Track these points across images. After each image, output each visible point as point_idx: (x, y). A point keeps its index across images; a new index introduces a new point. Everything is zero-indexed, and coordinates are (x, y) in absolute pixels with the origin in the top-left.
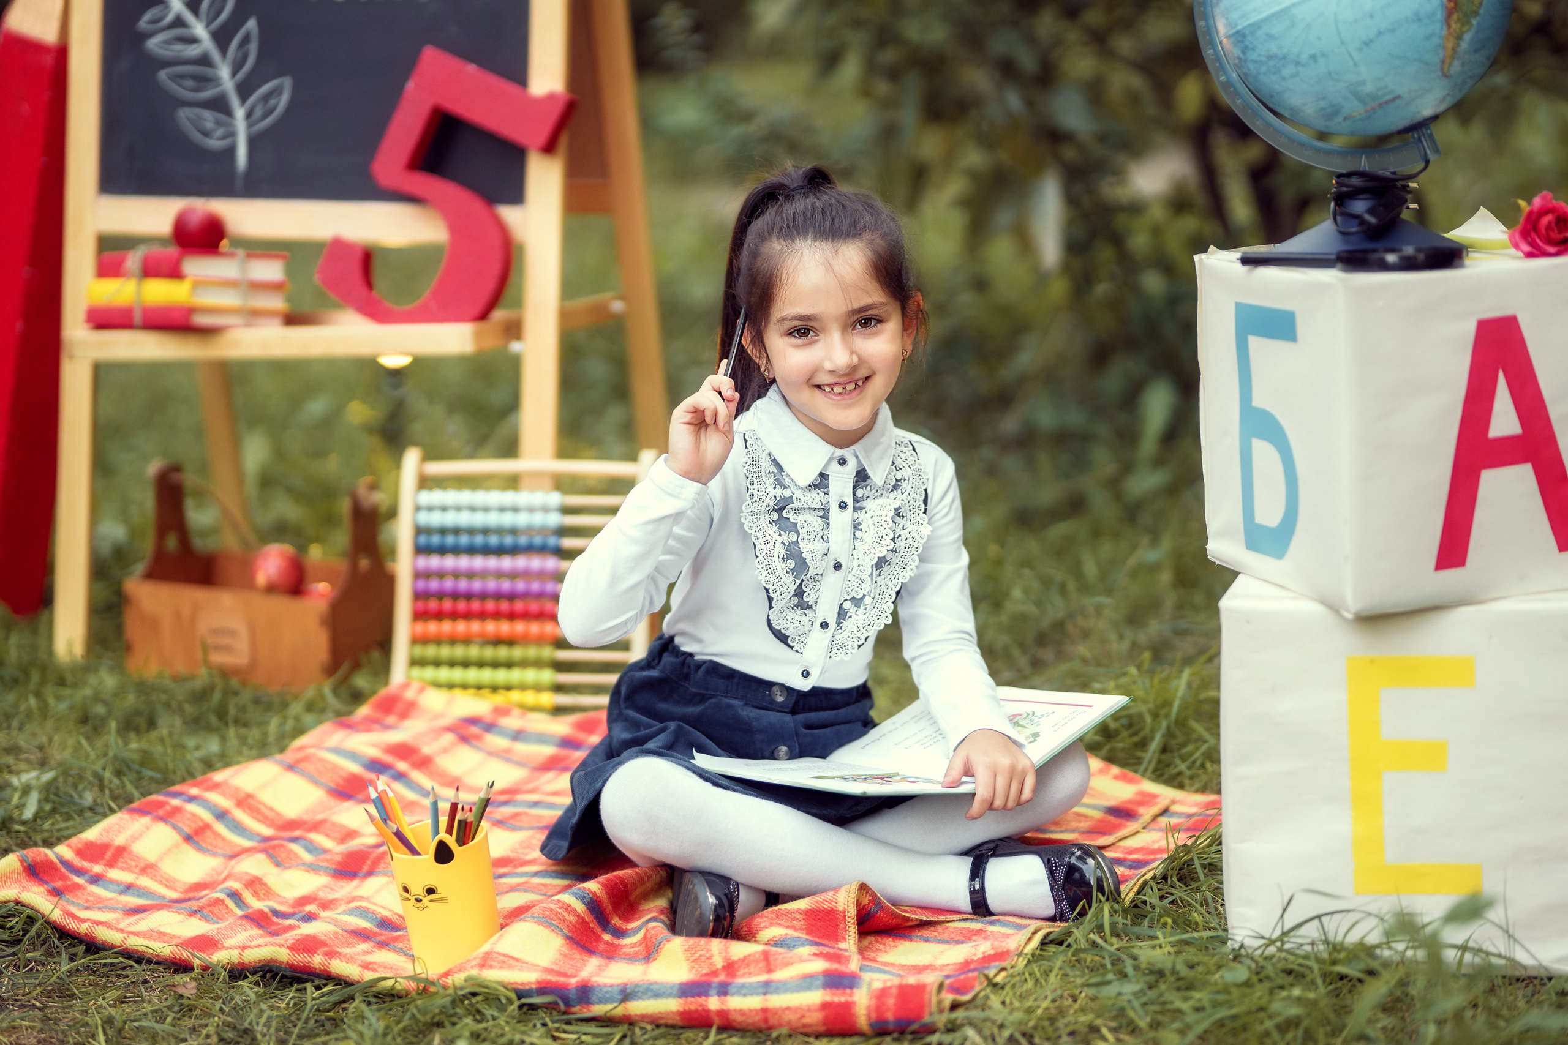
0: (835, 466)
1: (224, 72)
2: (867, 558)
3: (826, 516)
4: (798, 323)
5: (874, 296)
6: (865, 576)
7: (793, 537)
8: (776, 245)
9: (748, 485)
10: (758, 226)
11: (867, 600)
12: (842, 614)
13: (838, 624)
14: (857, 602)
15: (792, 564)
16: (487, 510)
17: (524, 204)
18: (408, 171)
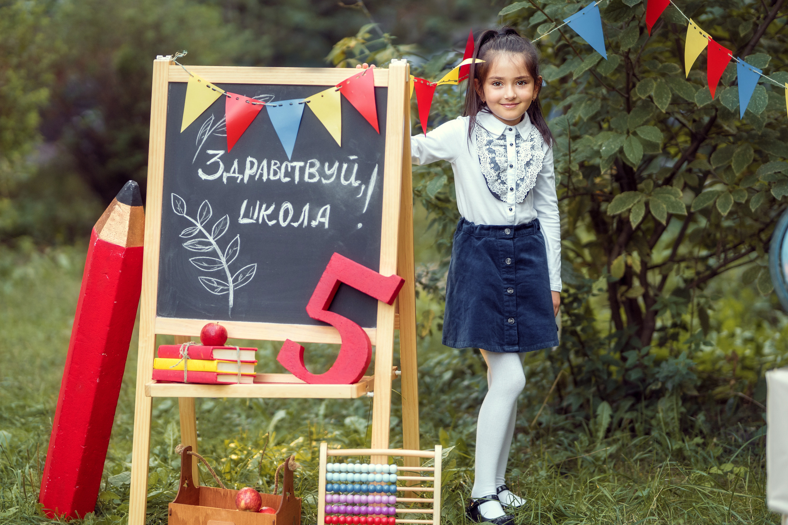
0: (508, 132)
1: (223, 260)
2: (522, 162)
3: (505, 149)
4: (496, 80)
5: (524, 74)
6: (523, 169)
7: (493, 155)
8: (492, 52)
10: (484, 46)
11: (525, 178)
12: (518, 185)
13: (517, 189)
14: (522, 180)
15: (493, 165)
16: (361, 473)
17: (376, 327)
18: (324, 311)
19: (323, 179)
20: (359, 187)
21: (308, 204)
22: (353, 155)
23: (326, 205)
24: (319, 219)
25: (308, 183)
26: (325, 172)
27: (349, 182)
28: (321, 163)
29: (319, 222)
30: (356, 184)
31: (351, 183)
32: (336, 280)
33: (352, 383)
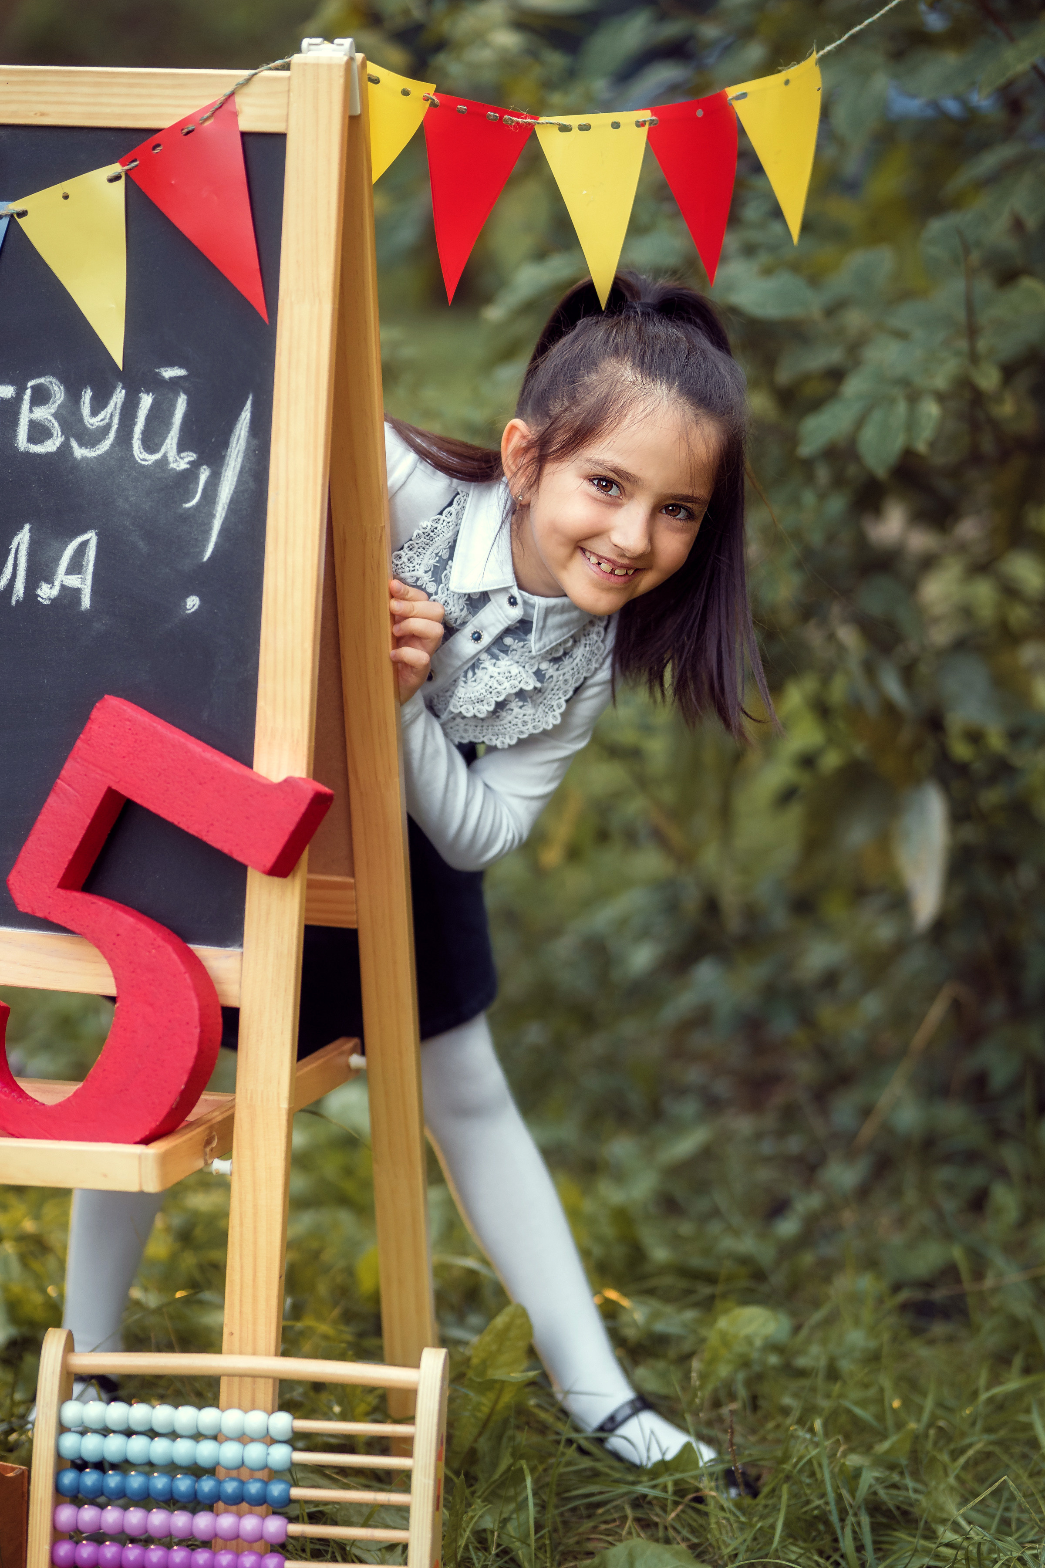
0: (504, 599)
9: (406, 546)
16: (173, 1435)
17: (241, 945)
18: (61, 892)
19: (74, 444)
20: (190, 475)
21: (27, 527)
22: (171, 364)
23: (84, 531)
24: (63, 578)
25: (27, 454)
26: (81, 420)
27: (158, 456)
28: (67, 389)
29: (63, 587)
30: (181, 463)
31: (165, 456)
32: (104, 789)
33: (146, 1141)
